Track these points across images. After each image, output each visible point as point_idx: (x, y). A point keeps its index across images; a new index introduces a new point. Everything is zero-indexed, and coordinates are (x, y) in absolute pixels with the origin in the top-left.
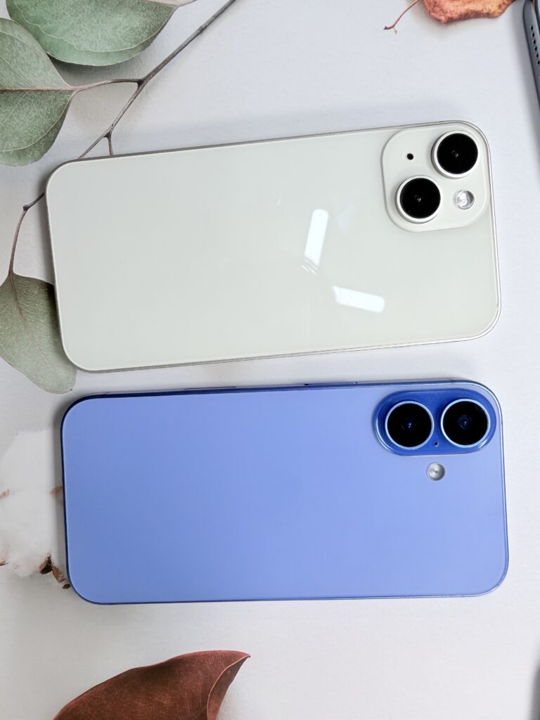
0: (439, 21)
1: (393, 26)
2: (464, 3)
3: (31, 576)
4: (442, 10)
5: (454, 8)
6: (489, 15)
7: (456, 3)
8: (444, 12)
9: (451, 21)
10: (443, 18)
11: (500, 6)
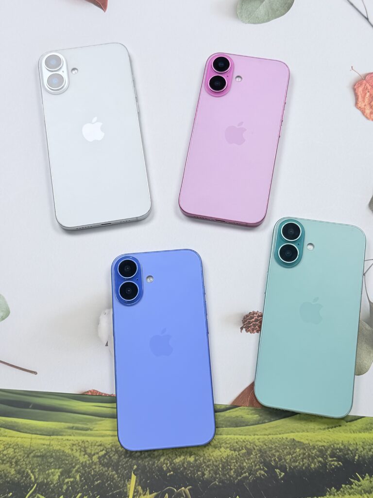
0: (355, 86)
1: (352, 69)
2: (361, 95)
4: (359, 87)
5: (360, 91)
6: (356, 104)
7: (361, 92)
8: (358, 88)
9: (354, 90)
10: (356, 87)
11: (360, 107)
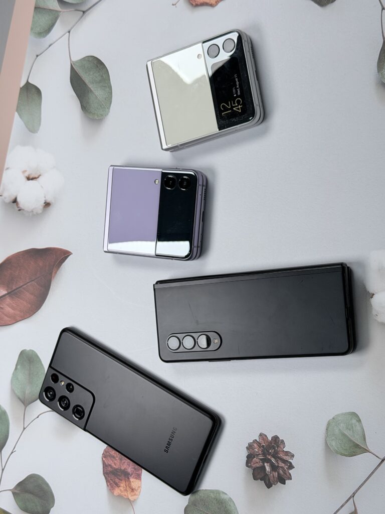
3: (9, 203)
